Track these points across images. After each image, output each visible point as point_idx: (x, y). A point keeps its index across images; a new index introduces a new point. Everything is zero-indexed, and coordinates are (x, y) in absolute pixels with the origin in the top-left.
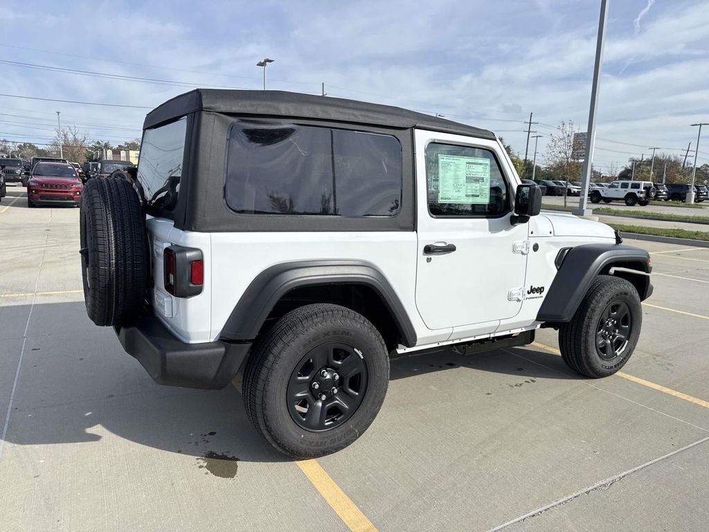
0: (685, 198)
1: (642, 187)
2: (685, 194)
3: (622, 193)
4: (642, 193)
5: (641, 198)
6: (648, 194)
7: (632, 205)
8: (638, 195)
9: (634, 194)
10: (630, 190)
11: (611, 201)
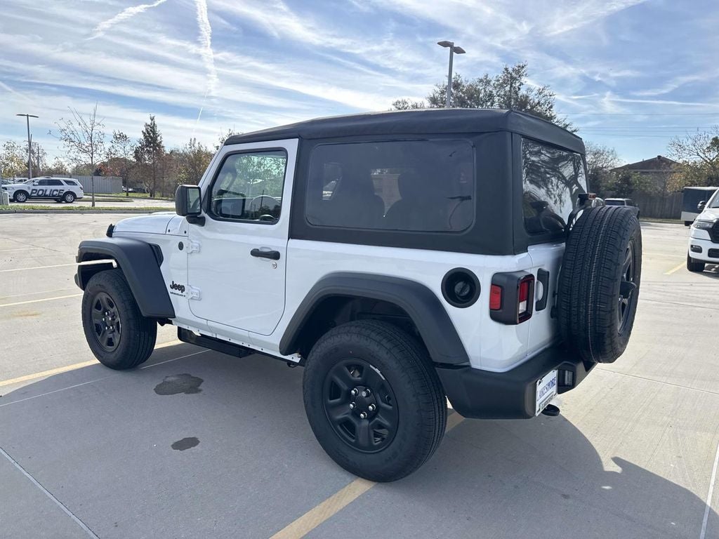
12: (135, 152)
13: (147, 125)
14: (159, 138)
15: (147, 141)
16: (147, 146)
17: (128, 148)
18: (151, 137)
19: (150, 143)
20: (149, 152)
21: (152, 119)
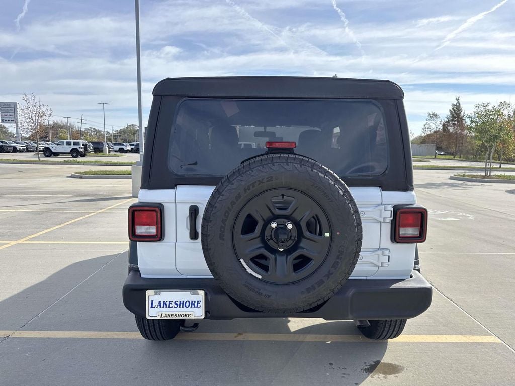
0: (103, 151)
1: (81, 144)
2: (102, 148)
3: (68, 149)
4: (82, 148)
5: (82, 152)
6: (86, 150)
7: (76, 157)
8: (80, 150)
9: (77, 149)
10: (73, 147)
11: (59, 155)
12: (443, 126)
13: (453, 105)
14: (462, 113)
15: (453, 115)
16: (452, 120)
17: (438, 122)
18: (456, 113)
19: (455, 117)
20: (454, 124)
21: (458, 99)
